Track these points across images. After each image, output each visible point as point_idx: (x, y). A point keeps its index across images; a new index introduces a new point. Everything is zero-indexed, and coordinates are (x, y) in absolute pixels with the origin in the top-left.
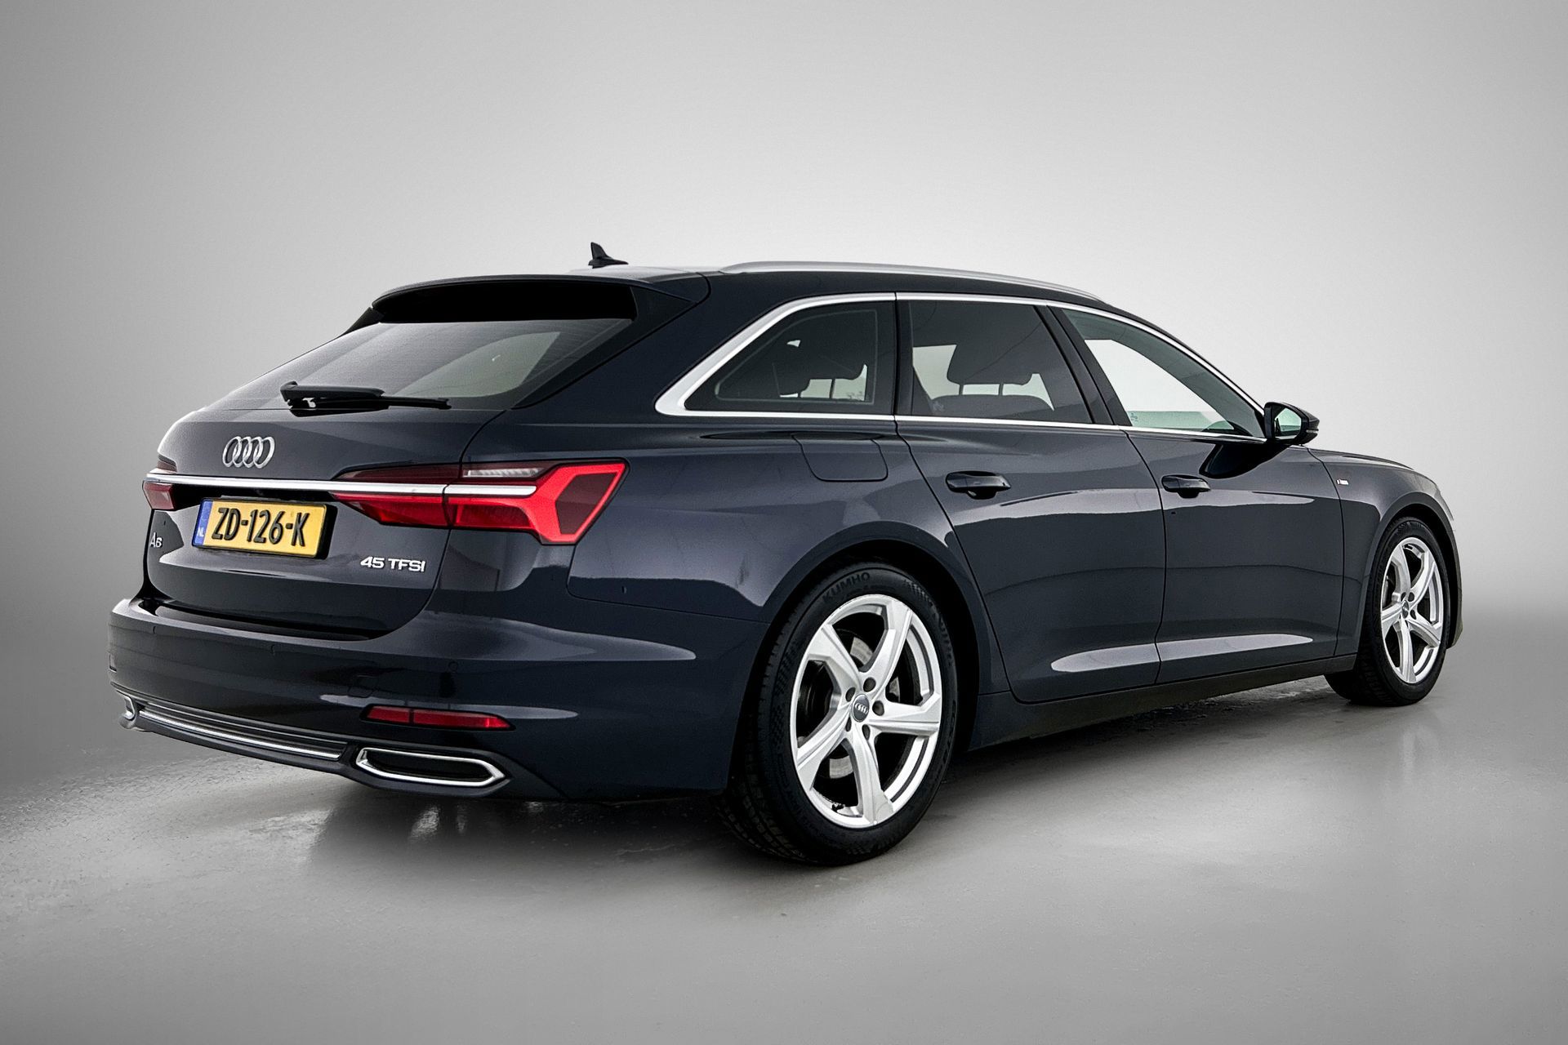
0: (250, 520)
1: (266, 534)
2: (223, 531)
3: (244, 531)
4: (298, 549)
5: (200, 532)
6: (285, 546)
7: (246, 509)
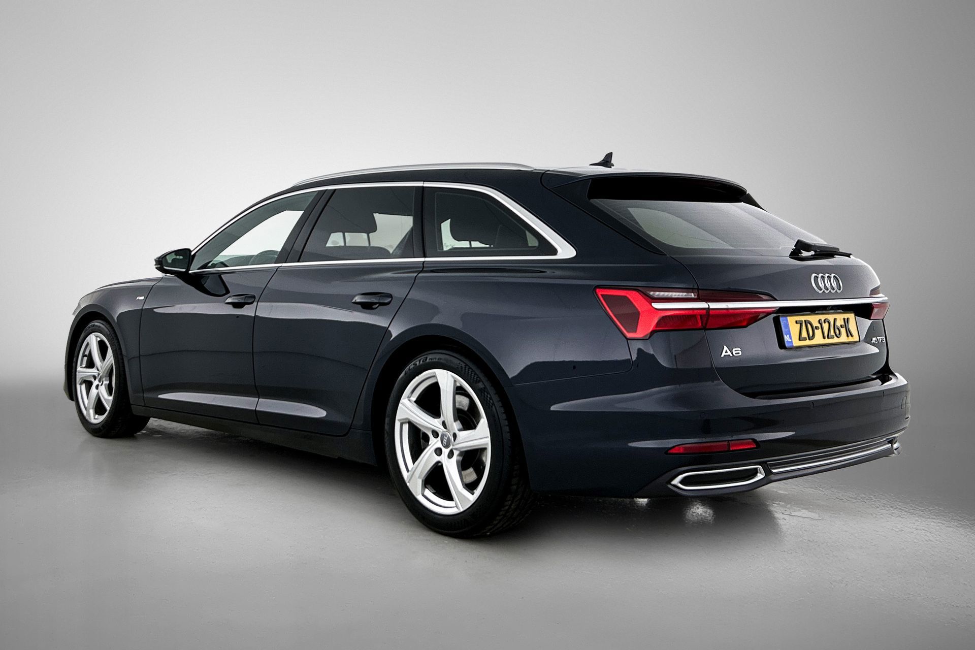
0: (819, 325)
1: (832, 333)
2: (804, 334)
3: (818, 333)
4: (851, 339)
5: (786, 338)
6: (844, 338)
7: (814, 319)
